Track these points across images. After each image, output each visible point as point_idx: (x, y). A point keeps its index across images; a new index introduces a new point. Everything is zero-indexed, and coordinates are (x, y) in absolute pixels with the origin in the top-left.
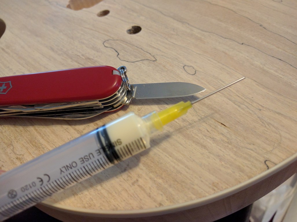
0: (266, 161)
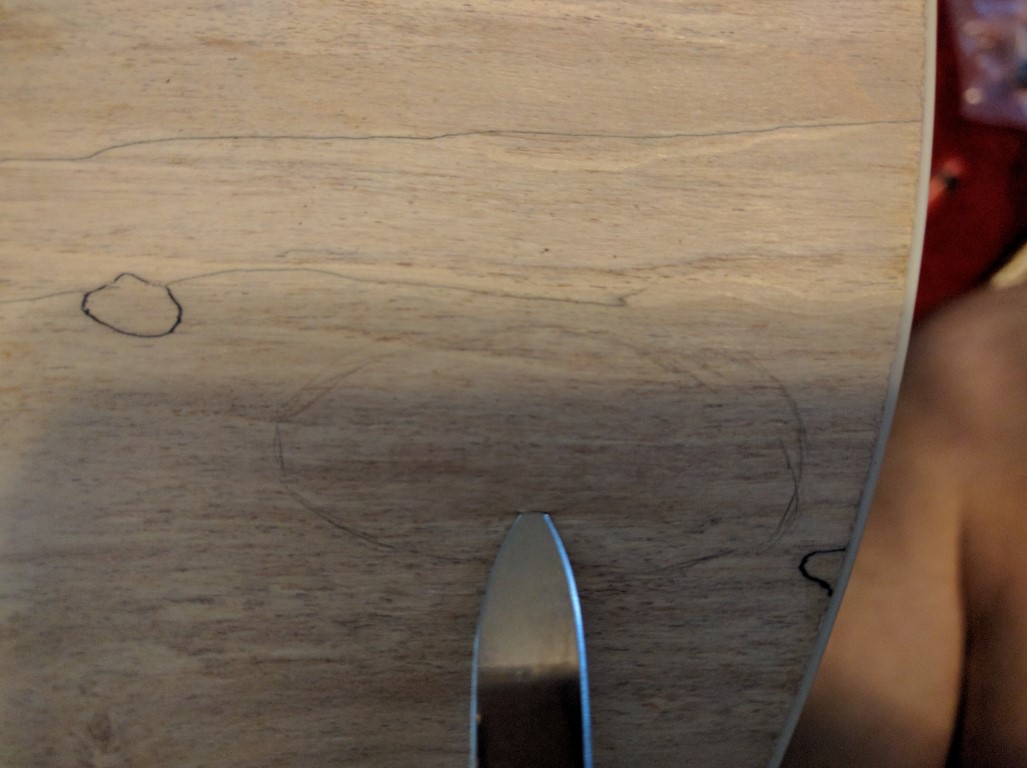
0: (805, 560)
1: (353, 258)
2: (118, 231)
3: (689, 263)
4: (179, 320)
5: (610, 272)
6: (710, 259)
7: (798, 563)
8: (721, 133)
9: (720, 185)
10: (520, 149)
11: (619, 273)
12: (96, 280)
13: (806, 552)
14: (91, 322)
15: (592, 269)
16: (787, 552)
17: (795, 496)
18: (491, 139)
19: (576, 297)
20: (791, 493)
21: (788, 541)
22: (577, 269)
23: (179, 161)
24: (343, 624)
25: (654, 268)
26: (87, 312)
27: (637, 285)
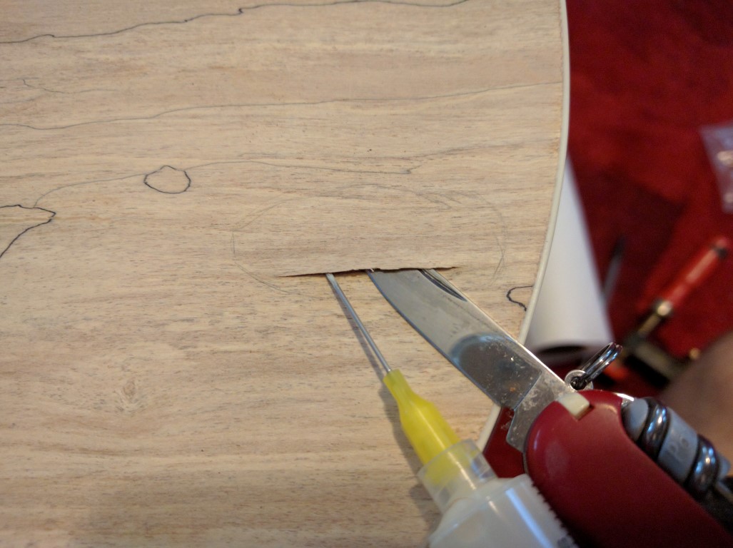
0: (509, 292)
1: (275, 156)
2: (164, 148)
3: (443, 153)
4: (189, 186)
5: (403, 158)
6: (454, 150)
7: (506, 293)
8: (459, 94)
9: (458, 117)
10: (358, 107)
11: (408, 159)
12: (151, 169)
13: (510, 288)
14: (148, 187)
15: (393, 158)
16: (499, 288)
17: (502, 259)
18: (343, 103)
19: (385, 171)
20: (500, 258)
21: (499, 282)
22: (386, 158)
23: (194, 117)
24: (260, 332)
25: (425, 156)
26: (146, 183)
27: (416, 164)
